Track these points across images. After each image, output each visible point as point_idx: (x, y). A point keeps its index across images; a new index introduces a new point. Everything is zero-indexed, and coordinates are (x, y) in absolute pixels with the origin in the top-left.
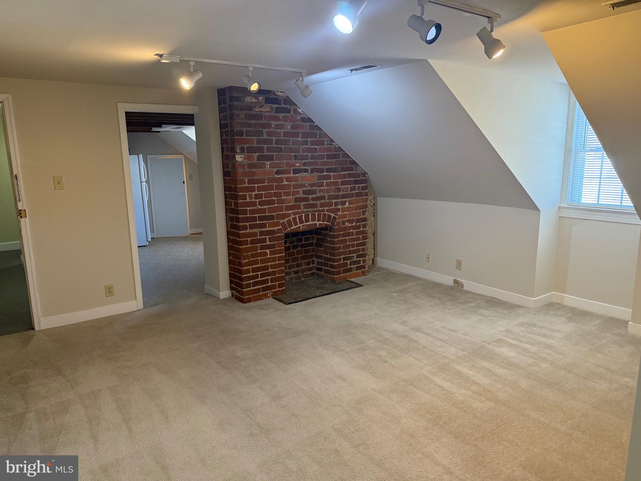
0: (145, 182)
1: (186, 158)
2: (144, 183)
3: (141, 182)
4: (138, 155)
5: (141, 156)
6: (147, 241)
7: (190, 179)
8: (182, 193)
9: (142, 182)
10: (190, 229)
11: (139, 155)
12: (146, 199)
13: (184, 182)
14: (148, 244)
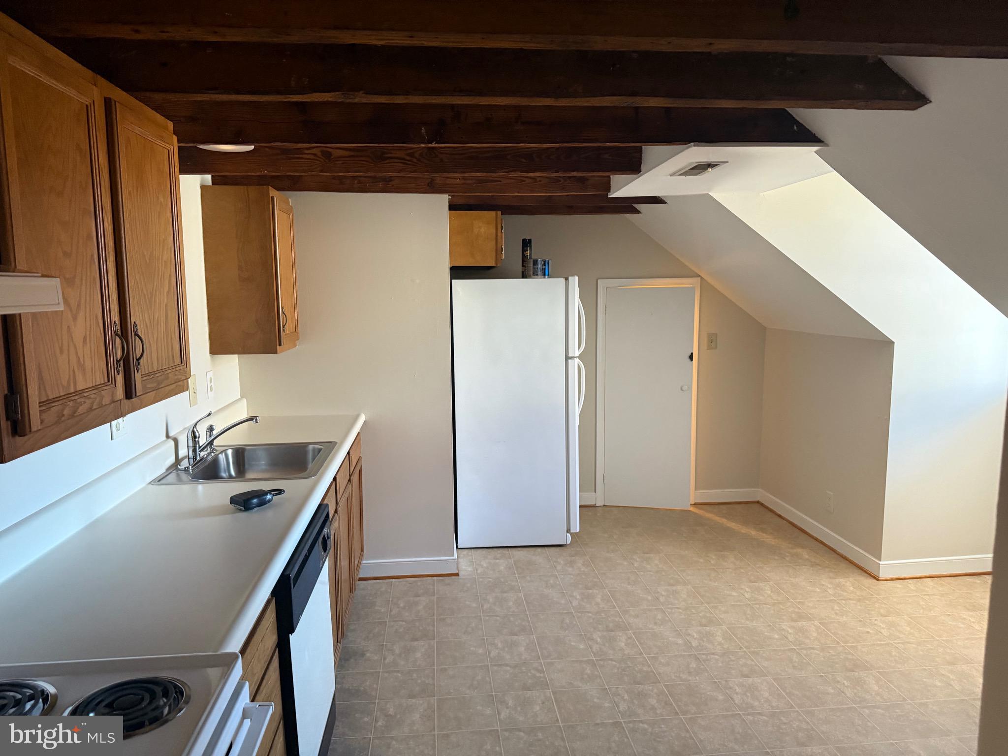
0: (580, 357)
1: (705, 287)
2: (577, 361)
3: (567, 358)
4: (567, 279)
5: (574, 281)
6: (568, 531)
7: (709, 348)
8: (682, 389)
9: (571, 358)
10: (696, 489)
11: (570, 278)
12: (576, 410)
13: (691, 357)
14: (569, 542)
